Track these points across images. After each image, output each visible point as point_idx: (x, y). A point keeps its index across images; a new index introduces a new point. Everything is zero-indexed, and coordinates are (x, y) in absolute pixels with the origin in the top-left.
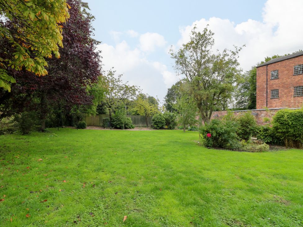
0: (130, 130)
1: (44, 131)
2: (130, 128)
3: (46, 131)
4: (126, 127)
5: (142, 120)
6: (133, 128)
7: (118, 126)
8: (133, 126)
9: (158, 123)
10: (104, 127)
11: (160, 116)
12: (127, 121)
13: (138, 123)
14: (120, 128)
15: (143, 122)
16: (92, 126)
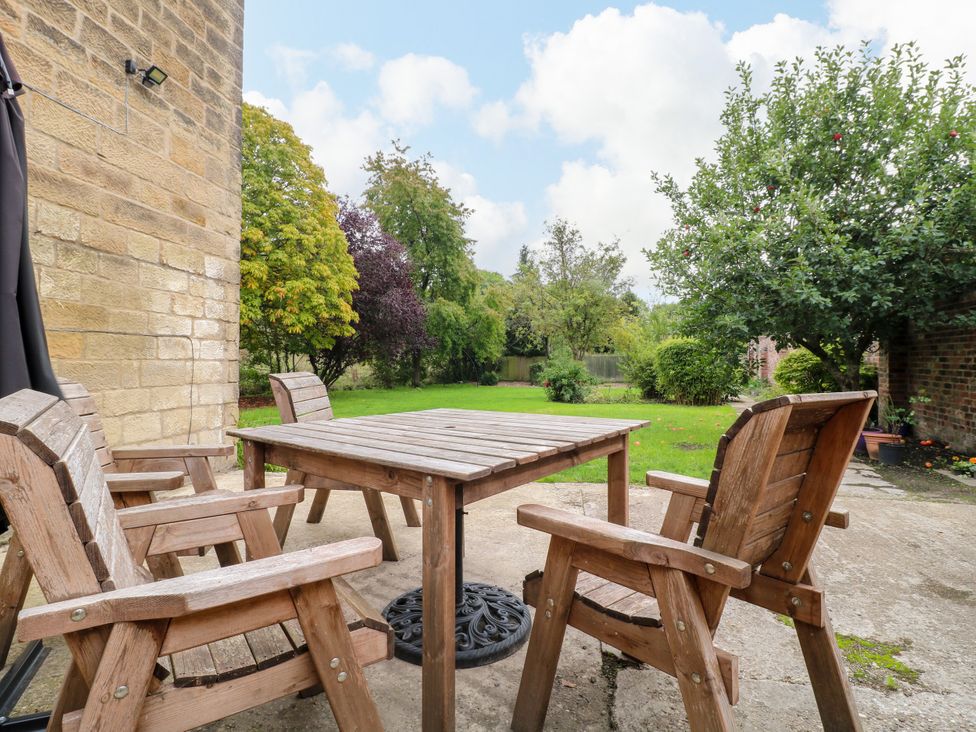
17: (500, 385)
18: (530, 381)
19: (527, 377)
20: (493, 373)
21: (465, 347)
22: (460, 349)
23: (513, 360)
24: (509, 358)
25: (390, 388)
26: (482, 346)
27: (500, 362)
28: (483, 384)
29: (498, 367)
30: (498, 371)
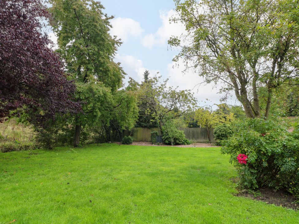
0: (183, 146)
1: (76, 146)
2: (183, 144)
3: (78, 146)
4: (177, 142)
5: (204, 134)
6: (188, 144)
7: (167, 142)
8: (189, 141)
9: (222, 137)
10: (152, 142)
11: (225, 127)
12: (177, 135)
13: (198, 138)
14: (169, 144)
15: (205, 136)
16: (144, 141)
17: (134, 144)
18: (151, 141)
19: (150, 139)
20: (130, 137)
21: (112, 119)
22: (108, 120)
23: (140, 129)
24: (138, 128)
25: (50, 149)
26: (123, 119)
27: (133, 131)
28: (123, 144)
29: (131, 133)
30: (132, 135)
